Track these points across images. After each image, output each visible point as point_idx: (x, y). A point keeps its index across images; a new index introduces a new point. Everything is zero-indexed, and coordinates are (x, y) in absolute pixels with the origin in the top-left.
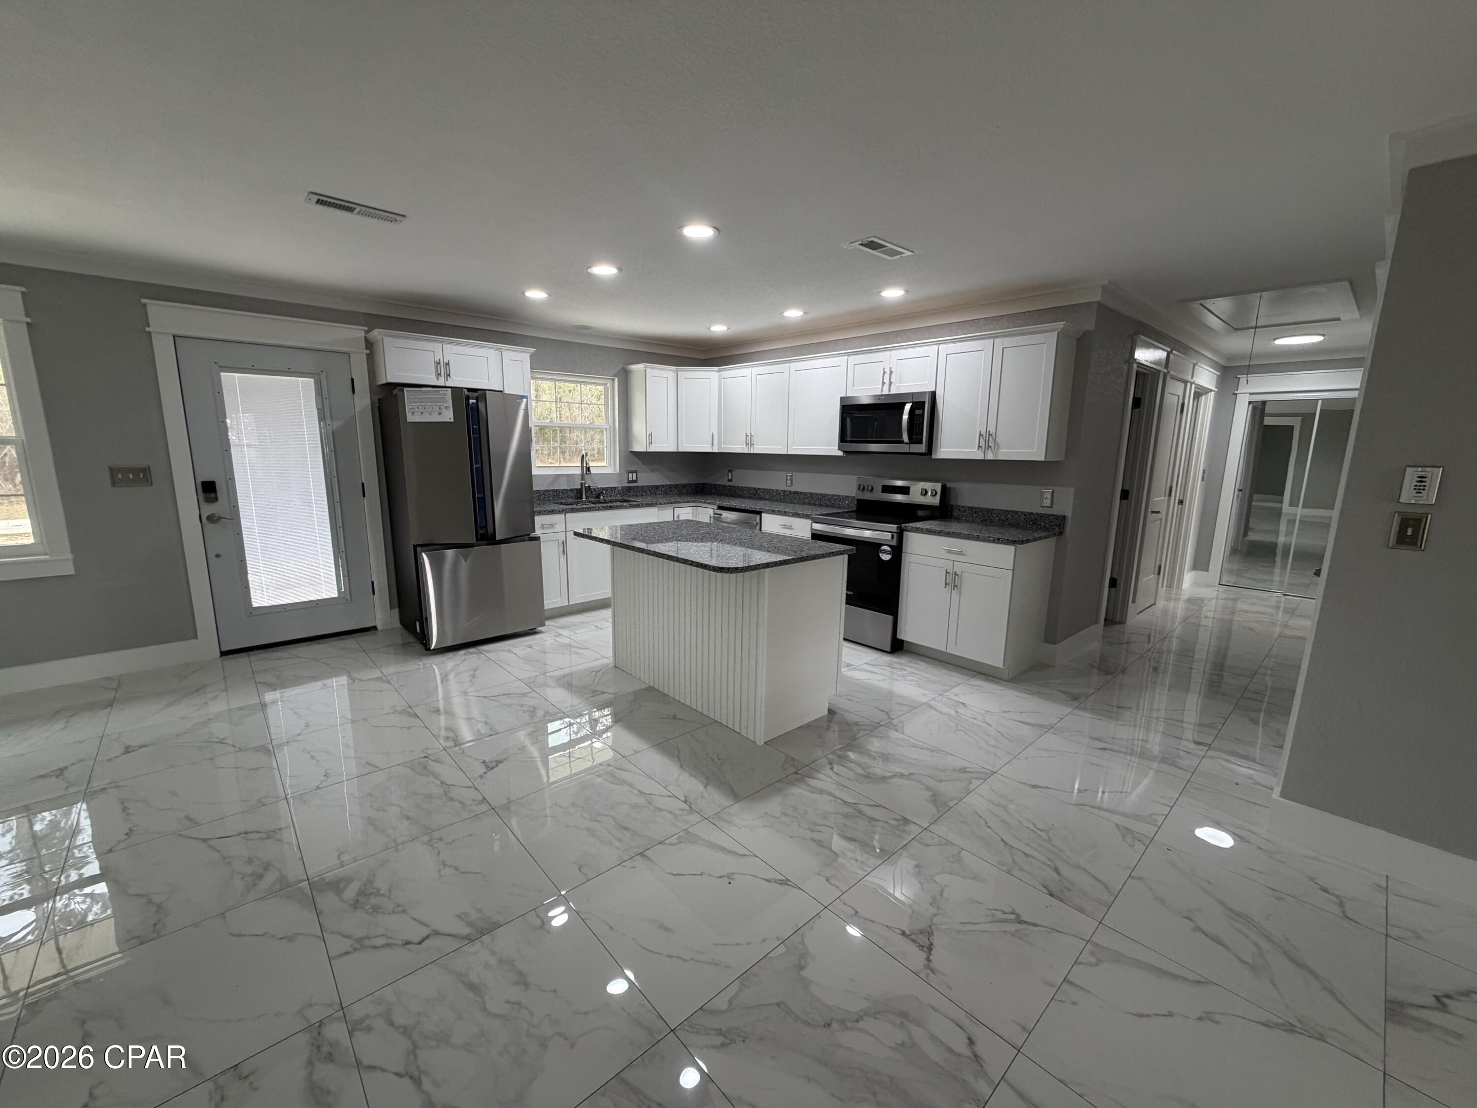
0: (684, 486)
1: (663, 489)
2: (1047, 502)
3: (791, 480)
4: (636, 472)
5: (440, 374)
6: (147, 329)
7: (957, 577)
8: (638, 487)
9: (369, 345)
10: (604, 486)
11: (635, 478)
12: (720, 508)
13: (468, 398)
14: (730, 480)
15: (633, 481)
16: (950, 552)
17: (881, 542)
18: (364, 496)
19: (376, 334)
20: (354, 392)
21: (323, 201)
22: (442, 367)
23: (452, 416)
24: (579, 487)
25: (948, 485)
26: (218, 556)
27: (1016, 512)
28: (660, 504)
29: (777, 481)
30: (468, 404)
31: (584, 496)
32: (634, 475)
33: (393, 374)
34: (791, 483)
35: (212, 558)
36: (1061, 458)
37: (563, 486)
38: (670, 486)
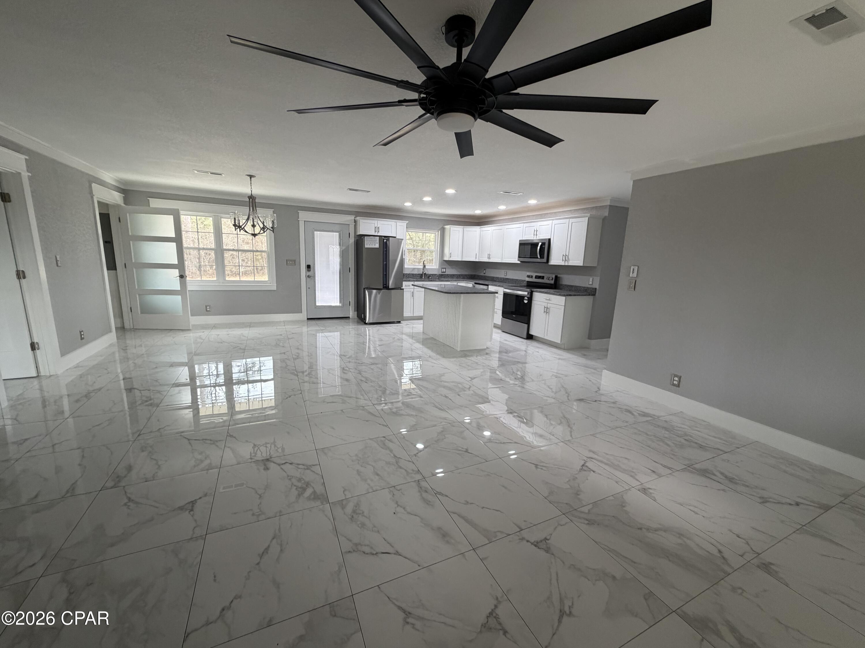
0: (466, 275)
1: (456, 276)
2: (591, 283)
3: (506, 273)
4: (445, 268)
5: (376, 231)
6: (299, 219)
7: (548, 309)
8: (445, 274)
9: (355, 221)
10: (432, 273)
11: (444, 271)
12: (476, 283)
13: (384, 240)
14: (484, 273)
15: (444, 272)
16: (546, 299)
17: (525, 296)
18: (350, 272)
19: (358, 218)
20: (349, 237)
21: (350, 190)
22: (377, 229)
23: (378, 246)
24: (422, 273)
25: (559, 276)
26: (309, 288)
27: (580, 287)
28: (452, 281)
29: (500, 274)
30: (383, 241)
31: (423, 277)
32: (445, 269)
33: (361, 232)
34: (506, 275)
35: (308, 288)
36: (595, 265)
37: (416, 272)
38: (459, 275)
